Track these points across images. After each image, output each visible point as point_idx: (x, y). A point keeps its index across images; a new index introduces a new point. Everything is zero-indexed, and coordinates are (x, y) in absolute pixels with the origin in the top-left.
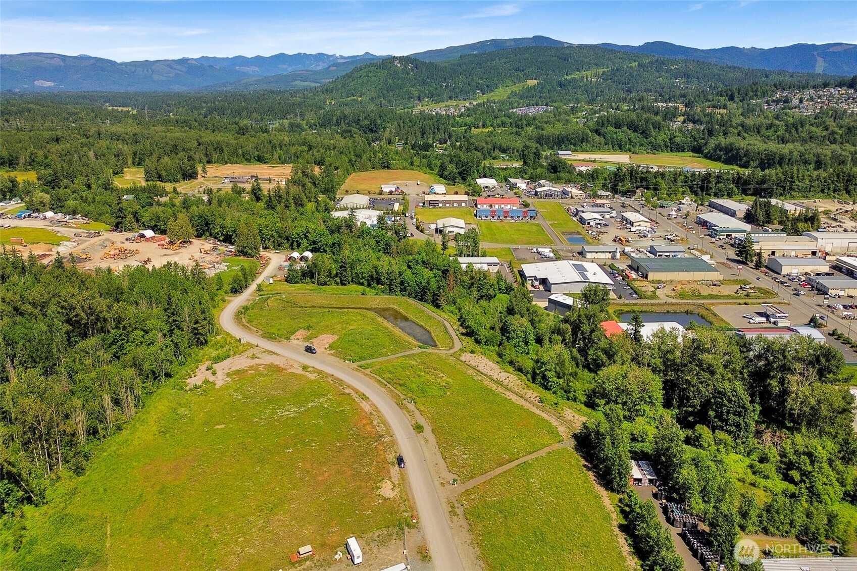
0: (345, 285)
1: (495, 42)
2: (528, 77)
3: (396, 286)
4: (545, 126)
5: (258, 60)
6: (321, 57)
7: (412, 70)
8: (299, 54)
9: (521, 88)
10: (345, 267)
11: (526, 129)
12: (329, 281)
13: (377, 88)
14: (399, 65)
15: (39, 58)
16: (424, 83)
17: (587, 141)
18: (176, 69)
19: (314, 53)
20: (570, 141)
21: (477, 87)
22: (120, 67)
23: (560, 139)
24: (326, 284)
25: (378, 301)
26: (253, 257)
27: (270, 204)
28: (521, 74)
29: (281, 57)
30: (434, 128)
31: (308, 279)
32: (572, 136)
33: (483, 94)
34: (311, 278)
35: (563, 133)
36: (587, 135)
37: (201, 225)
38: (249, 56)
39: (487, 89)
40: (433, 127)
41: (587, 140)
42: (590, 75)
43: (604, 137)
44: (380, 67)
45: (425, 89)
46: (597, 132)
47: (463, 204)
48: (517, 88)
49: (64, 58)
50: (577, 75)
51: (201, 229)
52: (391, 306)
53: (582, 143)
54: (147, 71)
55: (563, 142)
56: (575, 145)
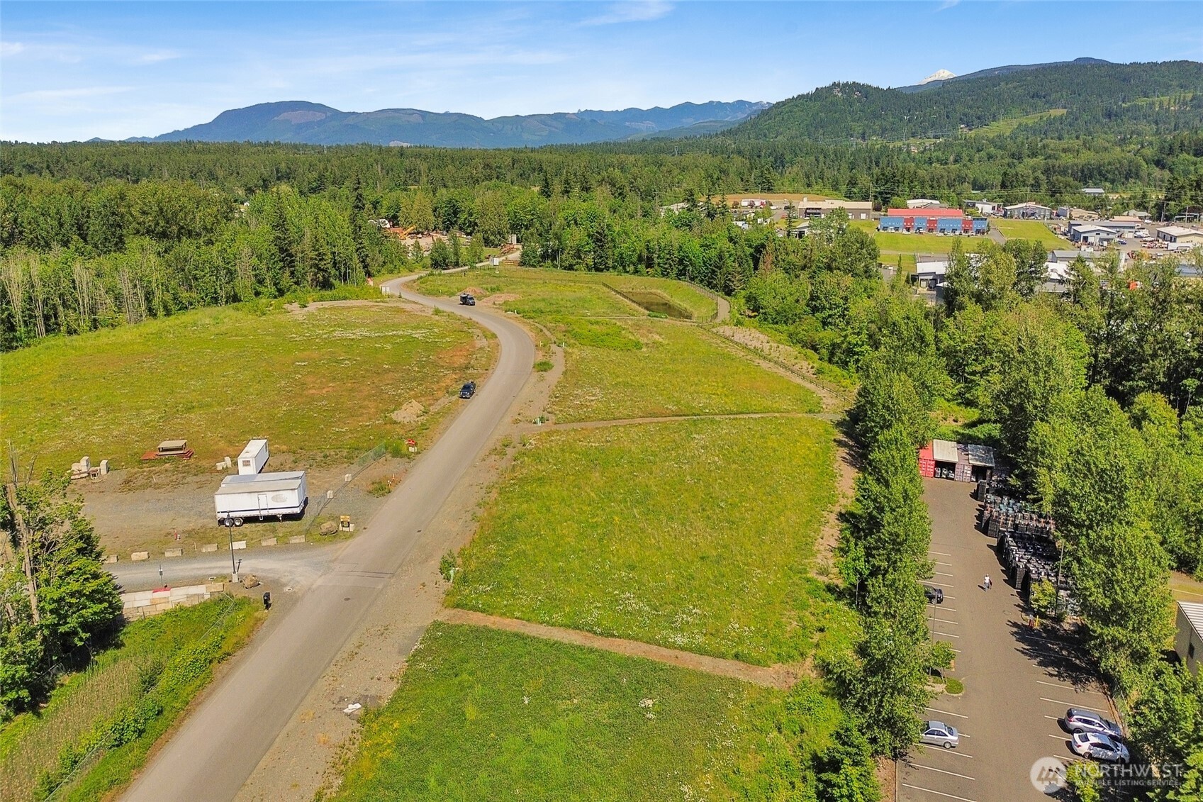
0: (601, 270)
1: (1008, 69)
2: (1053, 105)
3: (671, 266)
4: (1063, 155)
5: (657, 112)
6: (741, 104)
7: (859, 101)
8: (711, 102)
9: (1036, 120)
10: (601, 241)
11: (1026, 160)
12: (577, 263)
13: (801, 126)
14: (840, 94)
15: (397, 115)
16: (875, 116)
17: (1137, 176)
18: (550, 126)
19: (731, 101)
20: (1104, 176)
21: (961, 119)
22: (485, 125)
23: (1086, 172)
24: (573, 269)
25: (634, 283)
26: (496, 246)
27: (546, 190)
28: (1040, 103)
29: (687, 108)
30: (871, 162)
31: (550, 261)
32: (1109, 167)
33: (971, 130)
34: (552, 261)
35: (1092, 162)
36: (1138, 167)
37: (449, 215)
38: (645, 109)
39: (976, 121)
40: (868, 161)
41: (1136, 174)
42: (1168, 102)
43: (1171, 170)
44: (811, 100)
45: (874, 123)
46: (1159, 164)
47: (863, 216)
48: (1031, 120)
49: (423, 114)
50: (1142, 102)
51: (449, 220)
52: (653, 291)
53: (1127, 179)
54: (516, 129)
55: (1091, 177)
56: (1113, 182)
